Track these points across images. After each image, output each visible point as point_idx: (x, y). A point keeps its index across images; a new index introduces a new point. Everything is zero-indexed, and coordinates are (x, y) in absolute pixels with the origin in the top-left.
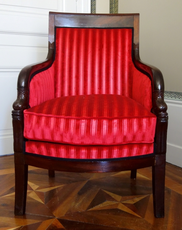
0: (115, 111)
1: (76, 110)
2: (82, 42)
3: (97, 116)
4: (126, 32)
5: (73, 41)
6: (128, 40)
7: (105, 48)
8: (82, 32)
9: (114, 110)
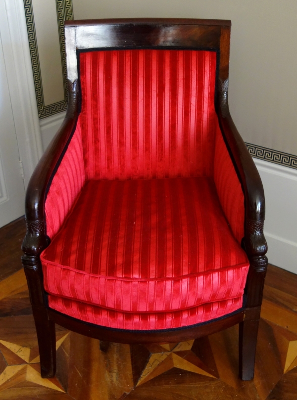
0: (184, 263)
1: (123, 263)
2: (126, 80)
3: (156, 276)
4: (205, 59)
5: (111, 78)
6: (208, 74)
7: (169, 91)
8: (127, 60)
9: (183, 260)
